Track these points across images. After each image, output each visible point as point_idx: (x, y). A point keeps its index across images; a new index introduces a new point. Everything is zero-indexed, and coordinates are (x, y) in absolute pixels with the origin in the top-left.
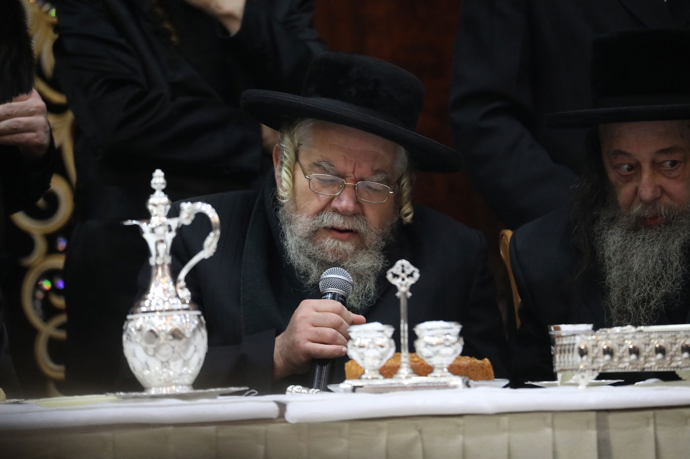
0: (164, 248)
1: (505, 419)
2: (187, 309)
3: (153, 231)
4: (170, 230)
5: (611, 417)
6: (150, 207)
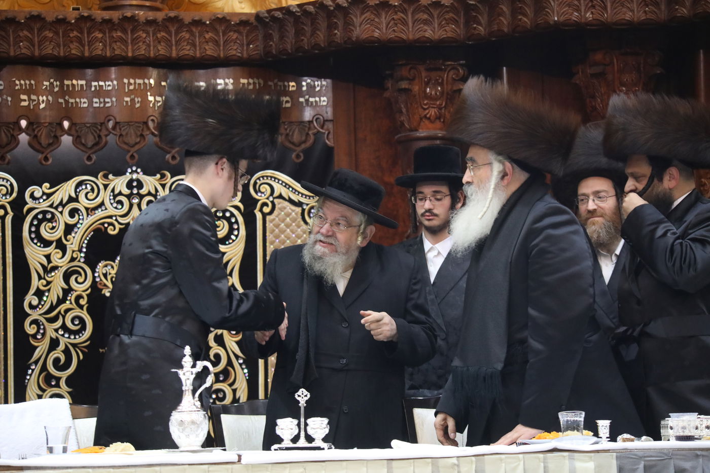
0: (190, 382)
1: (344, 463)
2: (199, 411)
3: (184, 374)
4: (192, 374)
5: (394, 462)
6: (183, 363)
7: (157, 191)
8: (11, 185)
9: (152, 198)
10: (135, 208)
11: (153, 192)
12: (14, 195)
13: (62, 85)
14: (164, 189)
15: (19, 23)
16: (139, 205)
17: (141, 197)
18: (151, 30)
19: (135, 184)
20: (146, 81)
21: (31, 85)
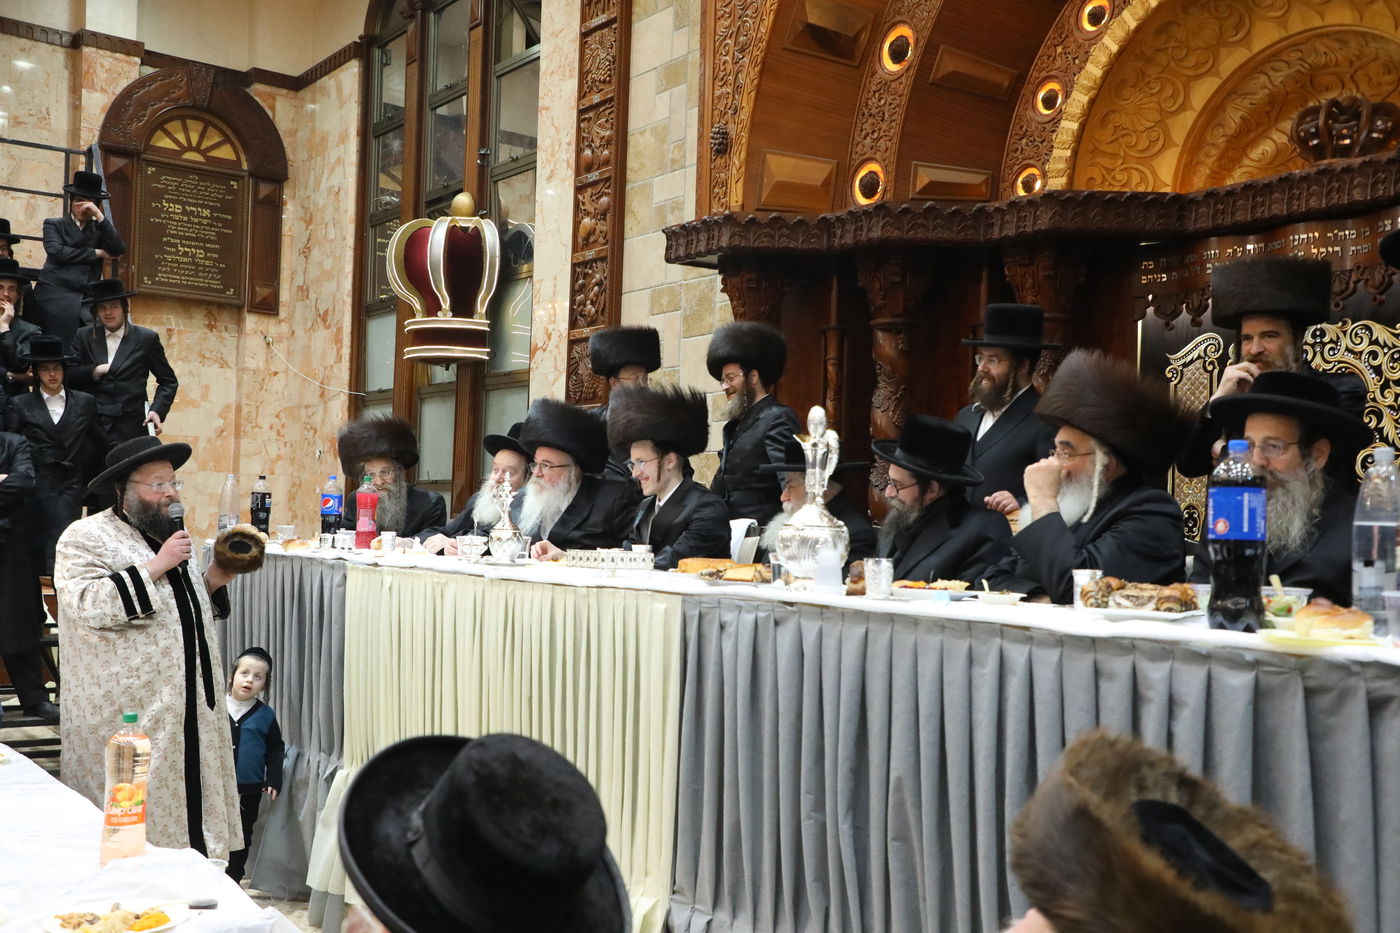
7: (1338, 338)
8: (1219, 343)
9: (1333, 345)
10: (1318, 355)
11: (1335, 339)
12: (1221, 352)
13: (1245, 250)
14: (1345, 335)
15: (1198, 202)
16: (1322, 353)
17: (1325, 344)
18: (1305, 185)
19: (1318, 333)
20: (1311, 235)
21: (1215, 253)
